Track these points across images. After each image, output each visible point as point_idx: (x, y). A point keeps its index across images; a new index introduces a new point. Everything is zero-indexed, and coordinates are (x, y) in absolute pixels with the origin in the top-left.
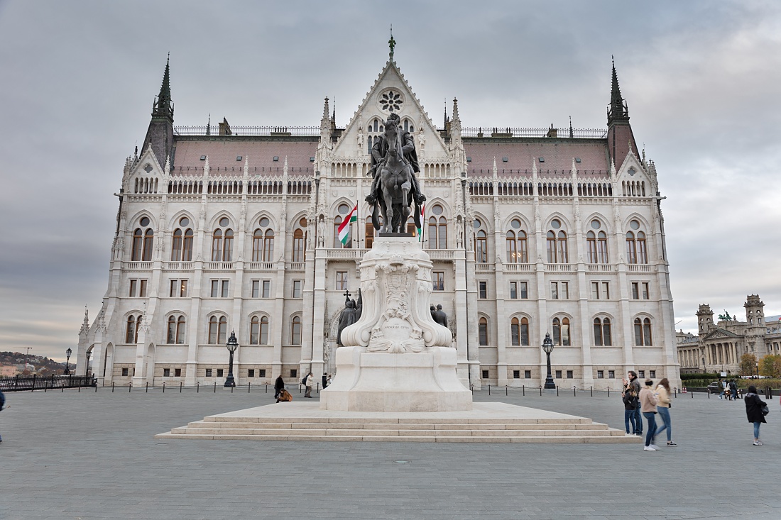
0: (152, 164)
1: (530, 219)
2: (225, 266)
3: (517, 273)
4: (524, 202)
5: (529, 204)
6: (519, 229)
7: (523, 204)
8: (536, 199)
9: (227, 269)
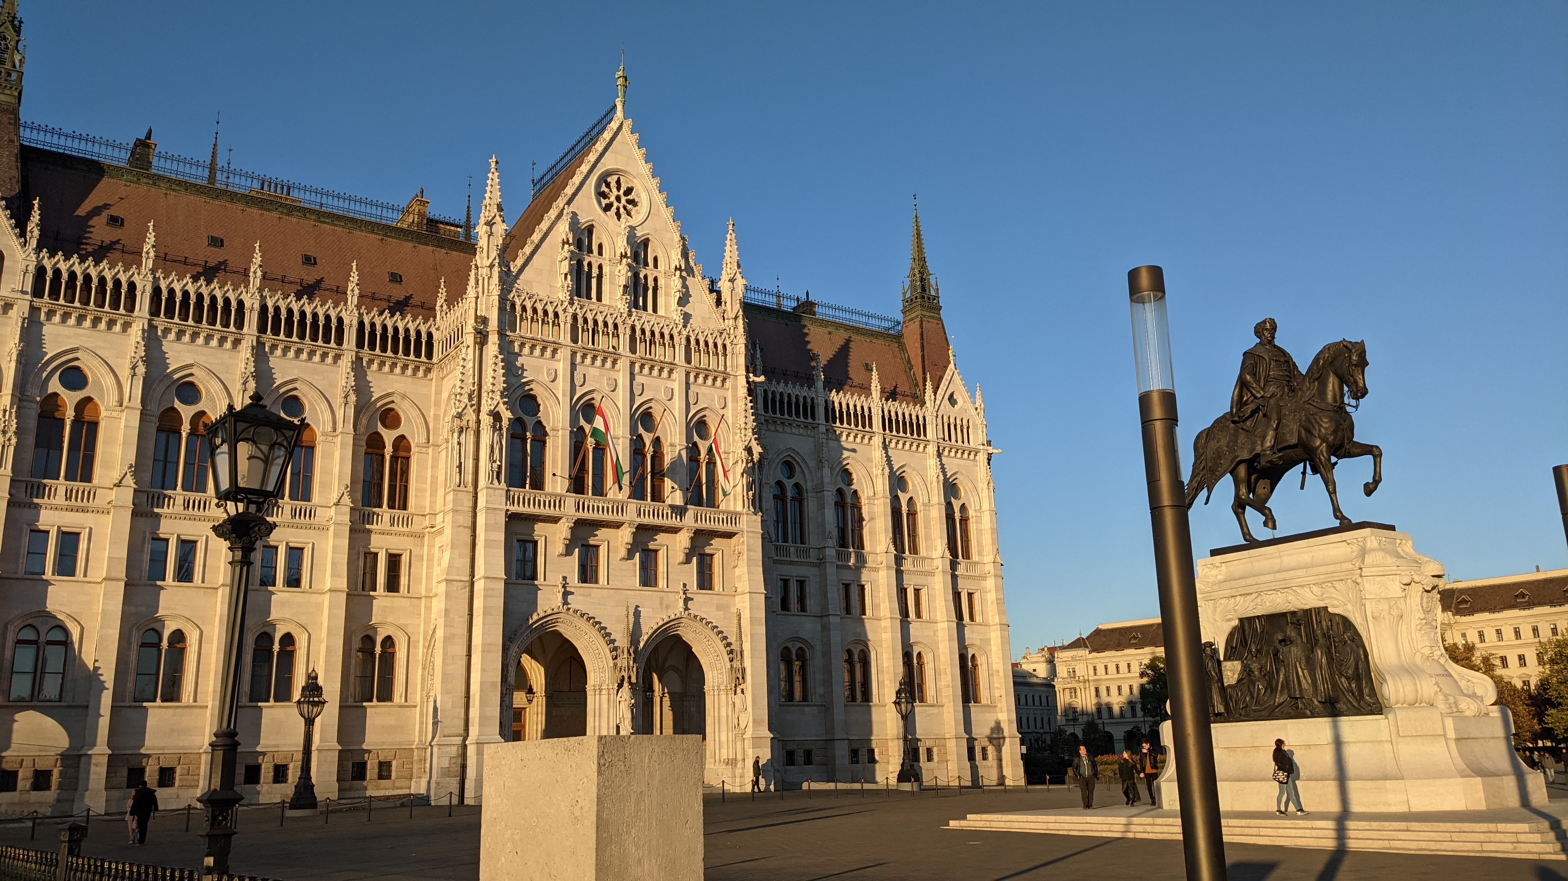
1: (812, 463)
3: (791, 563)
4: (801, 430)
5: (809, 436)
6: (792, 481)
7: (801, 435)
8: (822, 429)
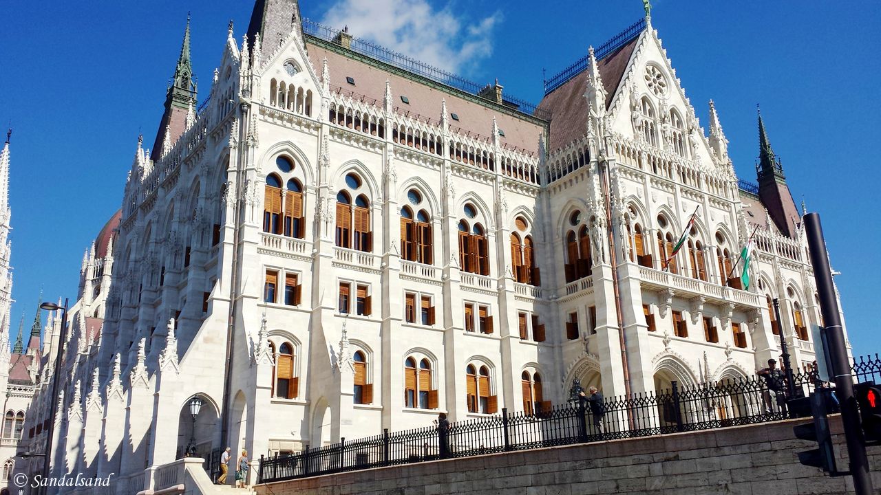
0: (300, 61)
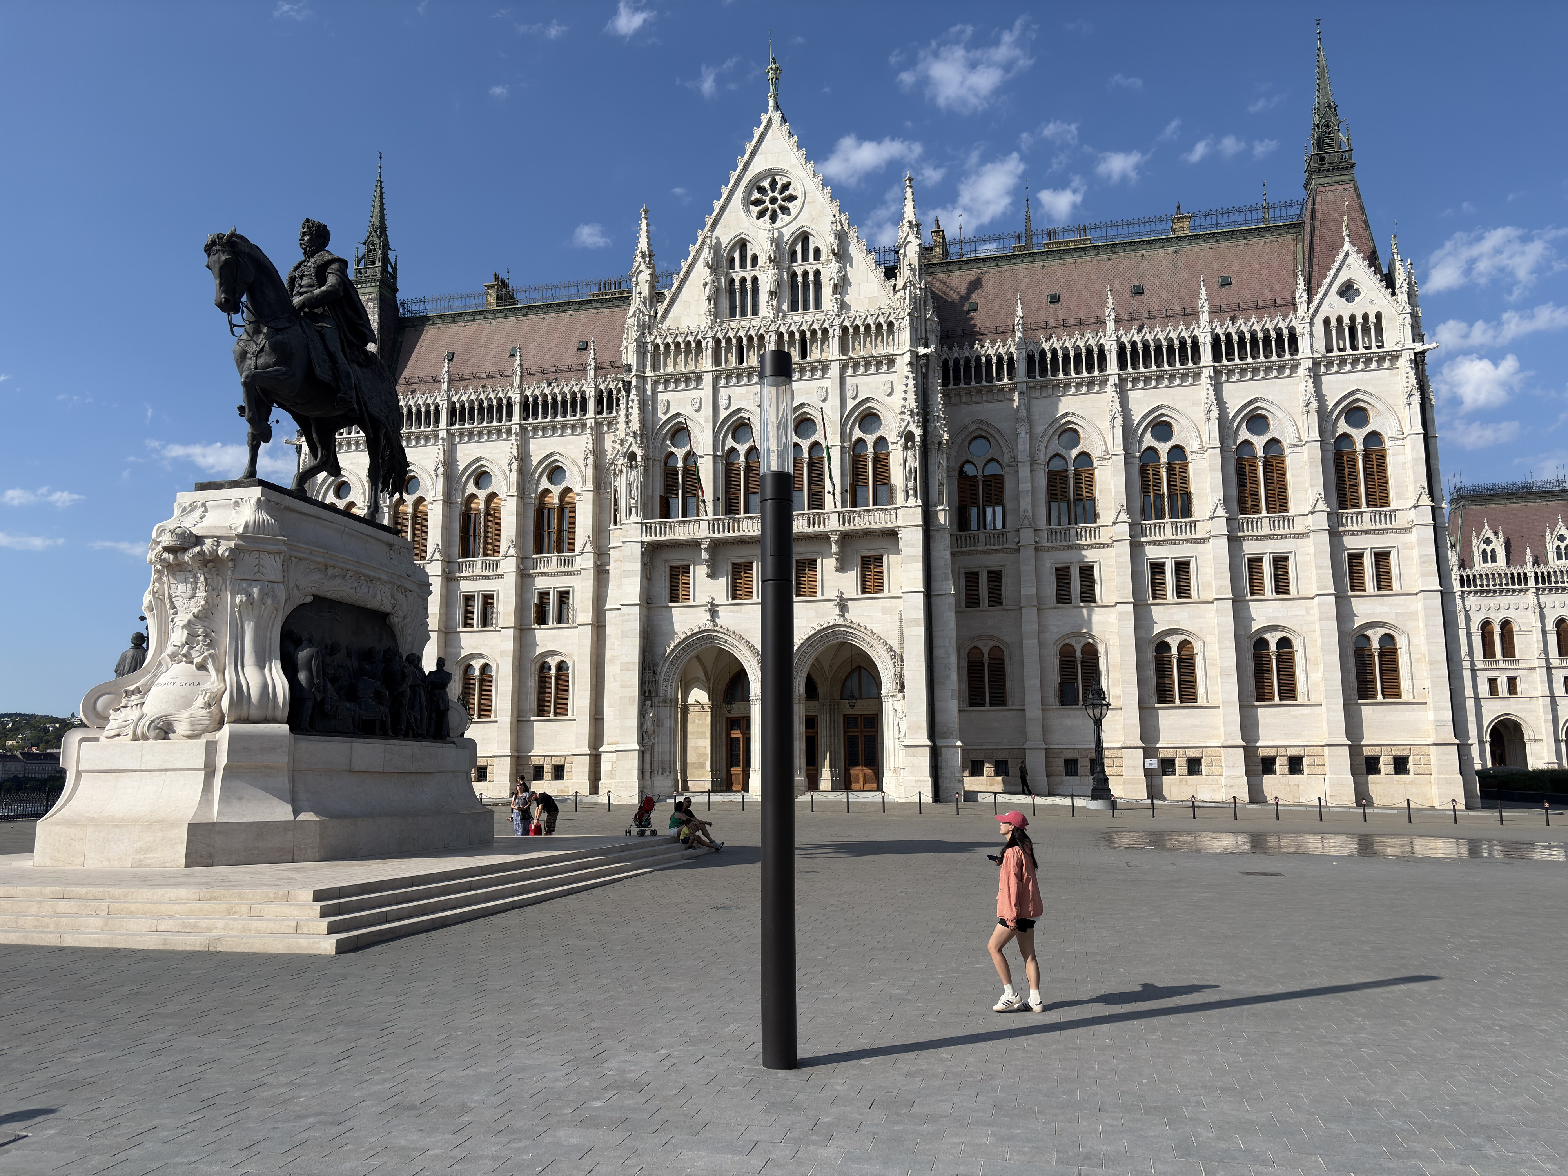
1: (1103, 425)
2: (485, 566)
3: (1070, 547)
4: (1085, 390)
5: (1096, 392)
6: (1076, 450)
7: (1084, 393)
8: (1113, 380)
9: (491, 573)
